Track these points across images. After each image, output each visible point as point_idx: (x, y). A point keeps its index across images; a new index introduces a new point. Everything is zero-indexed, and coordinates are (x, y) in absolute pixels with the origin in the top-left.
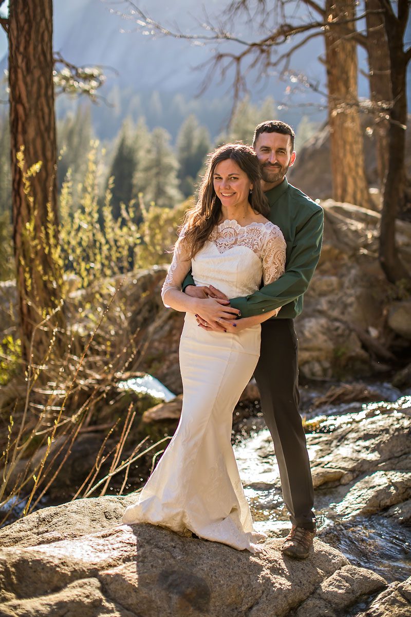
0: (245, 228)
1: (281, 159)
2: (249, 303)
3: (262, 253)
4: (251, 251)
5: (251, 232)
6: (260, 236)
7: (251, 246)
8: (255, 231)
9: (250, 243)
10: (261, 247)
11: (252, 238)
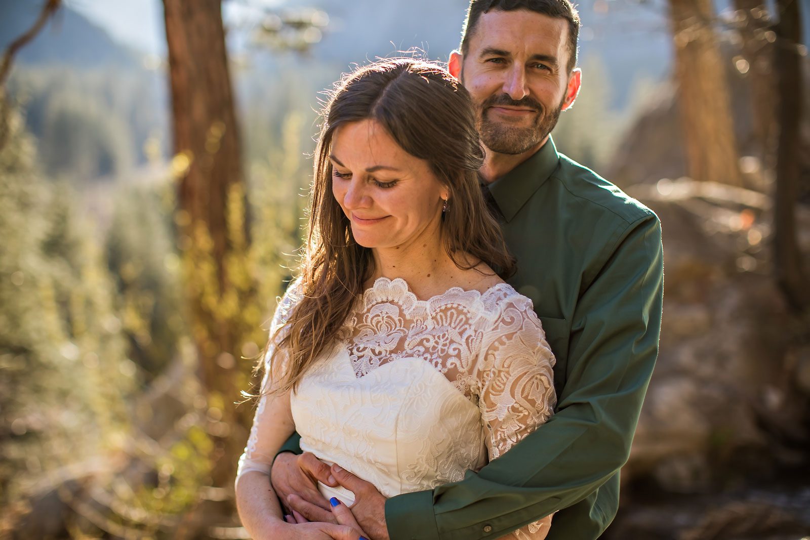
0: (427, 304)
1: (540, 86)
2: (439, 509)
3: (473, 381)
4: (436, 376)
5: (444, 317)
6: (466, 329)
7: (440, 361)
8: (455, 316)
9: (438, 351)
10: (470, 363)
11: (444, 336)
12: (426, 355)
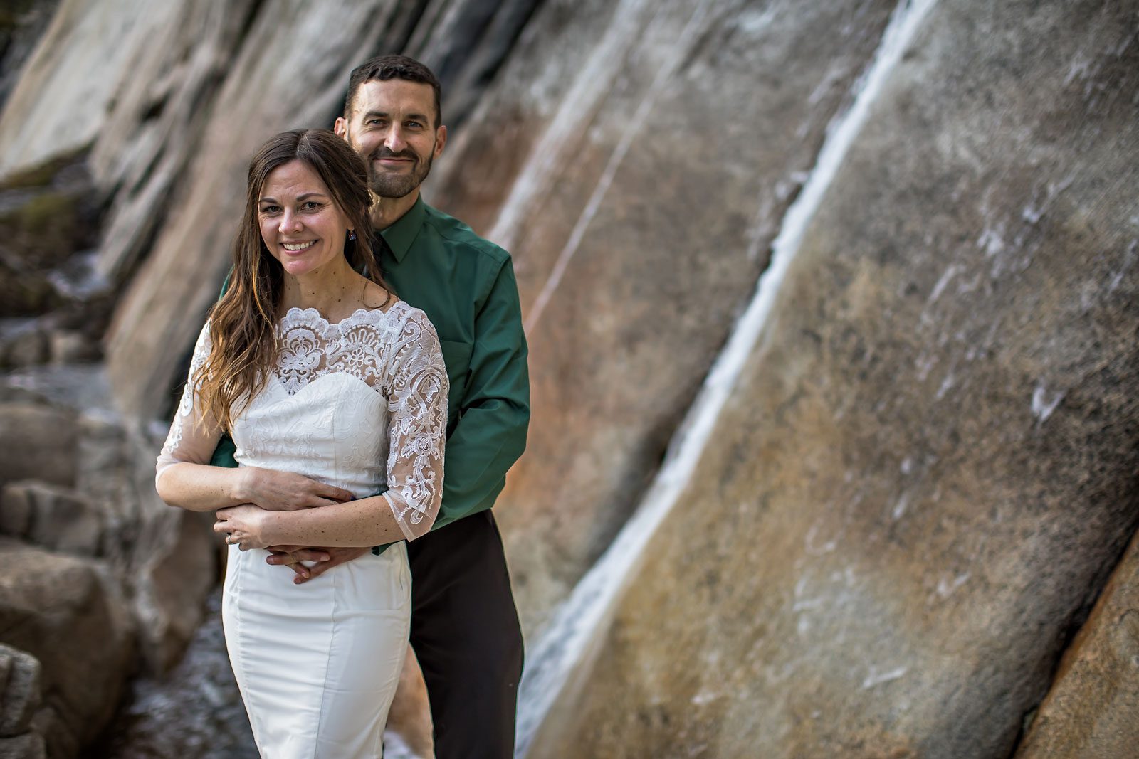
0: (339, 326)
3: (385, 383)
5: (355, 336)
6: (377, 343)
7: (360, 371)
8: (366, 334)
9: (356, 364)
10: (383, 369)
11: (359, 351)
12: (347, 369)
